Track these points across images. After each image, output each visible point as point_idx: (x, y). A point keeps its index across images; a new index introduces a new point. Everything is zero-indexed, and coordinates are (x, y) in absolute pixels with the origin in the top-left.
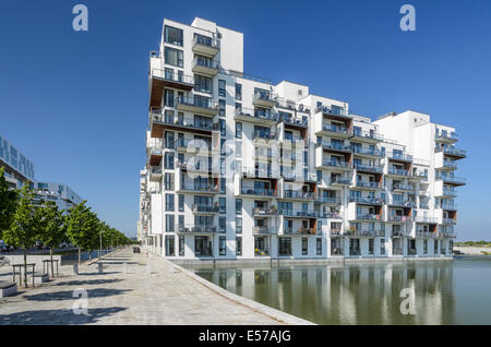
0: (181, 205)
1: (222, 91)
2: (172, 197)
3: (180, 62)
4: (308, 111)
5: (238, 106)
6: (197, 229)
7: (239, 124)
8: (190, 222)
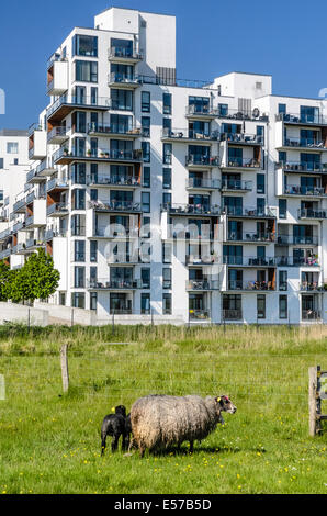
0: (94, 254)
1: (146, 106)
2: (82, 244)
3: (93, 76)
4: (265, 119)
5: (167, 123)
6: (113, 285)
7: (167, 146)
8: (104, 276)
